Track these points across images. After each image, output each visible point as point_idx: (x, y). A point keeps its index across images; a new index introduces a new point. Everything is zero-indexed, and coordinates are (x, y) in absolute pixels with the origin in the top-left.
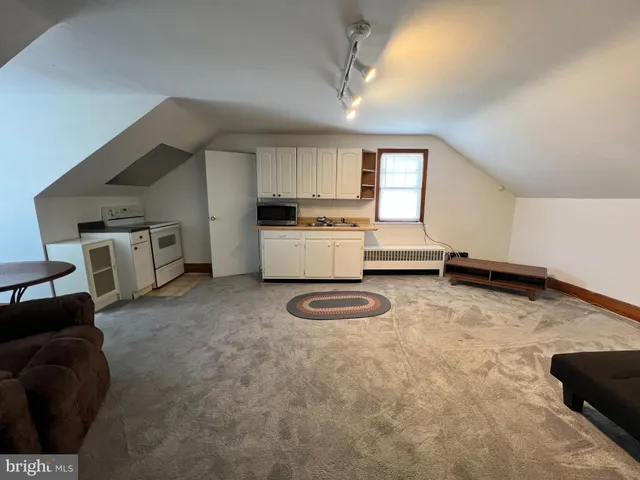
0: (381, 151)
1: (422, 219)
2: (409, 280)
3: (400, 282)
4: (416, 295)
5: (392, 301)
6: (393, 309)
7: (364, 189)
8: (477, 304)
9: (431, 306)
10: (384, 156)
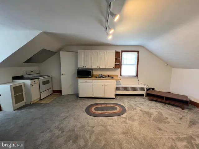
0: (122, 51)
1: (137, 76)
2: (132, 99)
3: (130, 99)
4: (136, 105)
5: (126, 108)
6: (127, 112)
7: (116, 65)
8: (161, 111)
9: (142, 111)
10: (123, 53)
